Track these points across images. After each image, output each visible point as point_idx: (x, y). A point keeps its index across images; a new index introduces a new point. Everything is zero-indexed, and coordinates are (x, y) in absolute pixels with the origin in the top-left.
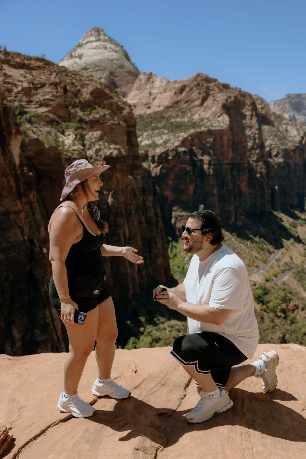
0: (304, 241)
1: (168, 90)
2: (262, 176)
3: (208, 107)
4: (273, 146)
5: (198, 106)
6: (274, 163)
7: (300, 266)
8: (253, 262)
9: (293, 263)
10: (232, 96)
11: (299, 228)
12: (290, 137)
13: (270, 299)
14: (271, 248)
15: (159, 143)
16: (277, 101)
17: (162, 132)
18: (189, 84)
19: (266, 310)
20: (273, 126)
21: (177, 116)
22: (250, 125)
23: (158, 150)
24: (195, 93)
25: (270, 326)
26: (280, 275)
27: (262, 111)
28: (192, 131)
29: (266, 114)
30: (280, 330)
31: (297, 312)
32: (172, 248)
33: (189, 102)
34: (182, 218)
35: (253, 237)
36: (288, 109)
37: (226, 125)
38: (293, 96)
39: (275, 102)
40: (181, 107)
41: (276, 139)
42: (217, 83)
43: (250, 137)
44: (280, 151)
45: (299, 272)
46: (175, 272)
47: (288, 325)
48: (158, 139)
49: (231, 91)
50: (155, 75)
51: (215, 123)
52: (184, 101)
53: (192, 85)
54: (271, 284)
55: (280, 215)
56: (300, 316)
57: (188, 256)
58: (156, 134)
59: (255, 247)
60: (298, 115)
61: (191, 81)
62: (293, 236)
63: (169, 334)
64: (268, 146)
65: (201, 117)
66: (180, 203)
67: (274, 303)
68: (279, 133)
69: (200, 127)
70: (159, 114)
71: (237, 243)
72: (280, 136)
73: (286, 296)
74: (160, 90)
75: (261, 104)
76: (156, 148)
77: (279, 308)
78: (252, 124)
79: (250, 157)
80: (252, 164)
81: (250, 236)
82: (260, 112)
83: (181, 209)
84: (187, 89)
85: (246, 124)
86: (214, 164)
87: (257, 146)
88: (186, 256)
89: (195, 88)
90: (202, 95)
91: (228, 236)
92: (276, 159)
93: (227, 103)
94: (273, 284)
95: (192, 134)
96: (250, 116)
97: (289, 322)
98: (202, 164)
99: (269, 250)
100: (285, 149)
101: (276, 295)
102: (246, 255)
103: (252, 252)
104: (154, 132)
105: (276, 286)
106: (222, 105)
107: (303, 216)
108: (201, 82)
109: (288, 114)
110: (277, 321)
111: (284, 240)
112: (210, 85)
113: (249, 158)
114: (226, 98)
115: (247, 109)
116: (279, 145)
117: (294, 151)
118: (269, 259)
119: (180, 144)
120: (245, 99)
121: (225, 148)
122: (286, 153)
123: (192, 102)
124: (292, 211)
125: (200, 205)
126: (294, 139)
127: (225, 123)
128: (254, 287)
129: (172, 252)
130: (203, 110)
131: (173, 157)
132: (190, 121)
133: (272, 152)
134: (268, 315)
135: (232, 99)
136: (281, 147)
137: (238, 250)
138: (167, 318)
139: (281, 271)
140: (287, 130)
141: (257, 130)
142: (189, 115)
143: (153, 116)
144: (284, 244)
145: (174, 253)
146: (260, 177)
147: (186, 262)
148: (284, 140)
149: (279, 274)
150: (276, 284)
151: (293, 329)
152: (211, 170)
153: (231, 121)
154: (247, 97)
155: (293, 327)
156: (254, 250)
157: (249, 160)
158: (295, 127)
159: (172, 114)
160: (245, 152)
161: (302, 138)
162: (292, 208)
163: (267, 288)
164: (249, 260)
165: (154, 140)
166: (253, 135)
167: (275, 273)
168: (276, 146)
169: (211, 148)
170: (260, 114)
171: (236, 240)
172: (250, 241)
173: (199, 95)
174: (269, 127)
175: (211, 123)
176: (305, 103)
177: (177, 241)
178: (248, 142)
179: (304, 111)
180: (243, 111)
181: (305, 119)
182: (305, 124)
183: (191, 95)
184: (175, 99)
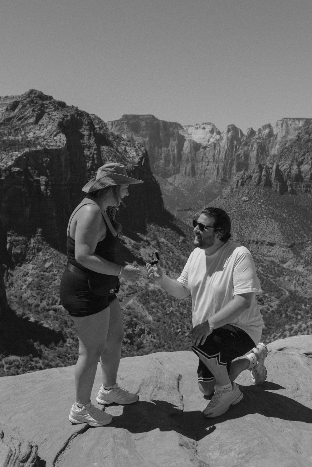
3: (42, 125)
5: (32, 124)
7: (144, 288)
9: (138, 286)
10: (69, 114)
11: (142, 250)
12: (129, 157)
16: (115, 121)
18: (21, 100)
20: (112, 146)
21: (10, 134)
22: (88, 145)
24: (29, 110)
27: (100, 131)
28: (27, 150)
29: (104, 133)
31: (143, 337)
32: (7, 276)
33: (23, 120)
34: (18, 243)
37: (63, 144)
38: (130, 117)
39: (112, 121)
40: (13, 124)
41: (116, 160)
42: (52, 101)
43: (88, 157)
45: (143, 295)
46: (11, 302)
47: (135, 350)
49: (67, 109)
51: (52, 142)
52: (16, 118)
53: (25, 102)
55: (122, 237)
56: (147, 340)
57: (25, 284)
60: (136, 136)
61: (24, 97)
62: (136, 259)
63: (7, 372)
65: (35, 135)
66: (15, 227)
68: (118, 154)
69: (35, 146)
73: (132, 321)
75: (98, 124)
78: (90, 143)
82: (98, 132)
83: (16, 234)
84: (20, 106)
85: (83, 143)
86: (52, 185)
87: (96, 167)
88: (23, 284)
90: (36, 112)
93: (64, 122)
95: (27, 152)
96: (87, 135)
97: (136, 348)
98: (38, 185)
106: (58, 123)
107: (145, 238)
108: (34, 99)
109: (126, 134)
112: (45, 102)
113: (88, 179)
114: (62, 116)
115: (85, 129)
117: (133, 172)
119: (14, 163)
120: (82, 118)
121: (63, 169)
123: (26, 119)
124: (135, 232)
125: (37, 229)
126: (133, 160)
127: (62, 142)
129: (8, 281)
130: (38, 128)
131: (6, 177)
132: (24, 140)
135: (69, 118)
138: (4, 354)
139: (126, 295)
140: (125, 151)
141: (95, 150)
142: (23, 133)
145: (10, 281)
147: (24, 291)
148: (123, 160)
149: (123, 298)
152: (48, 191)
154: (84, 116)
158: (133, 148)
159: (4, 131)
160: (84, 173)
161: (141, 159)
162: (134, 230)
166: (92, 155)
169: (47, 168)
170: (98, 134)
173: (33, 113)
174: (107, 147)
175: (47, 141)
176: (143, 124)
177: (13, 269)
178: (86, 163)
179: (141, 132)
180: (81, 131)
181: (143, 140)
182: (143, 145)
183: (24, 112)
184: (7, 116)
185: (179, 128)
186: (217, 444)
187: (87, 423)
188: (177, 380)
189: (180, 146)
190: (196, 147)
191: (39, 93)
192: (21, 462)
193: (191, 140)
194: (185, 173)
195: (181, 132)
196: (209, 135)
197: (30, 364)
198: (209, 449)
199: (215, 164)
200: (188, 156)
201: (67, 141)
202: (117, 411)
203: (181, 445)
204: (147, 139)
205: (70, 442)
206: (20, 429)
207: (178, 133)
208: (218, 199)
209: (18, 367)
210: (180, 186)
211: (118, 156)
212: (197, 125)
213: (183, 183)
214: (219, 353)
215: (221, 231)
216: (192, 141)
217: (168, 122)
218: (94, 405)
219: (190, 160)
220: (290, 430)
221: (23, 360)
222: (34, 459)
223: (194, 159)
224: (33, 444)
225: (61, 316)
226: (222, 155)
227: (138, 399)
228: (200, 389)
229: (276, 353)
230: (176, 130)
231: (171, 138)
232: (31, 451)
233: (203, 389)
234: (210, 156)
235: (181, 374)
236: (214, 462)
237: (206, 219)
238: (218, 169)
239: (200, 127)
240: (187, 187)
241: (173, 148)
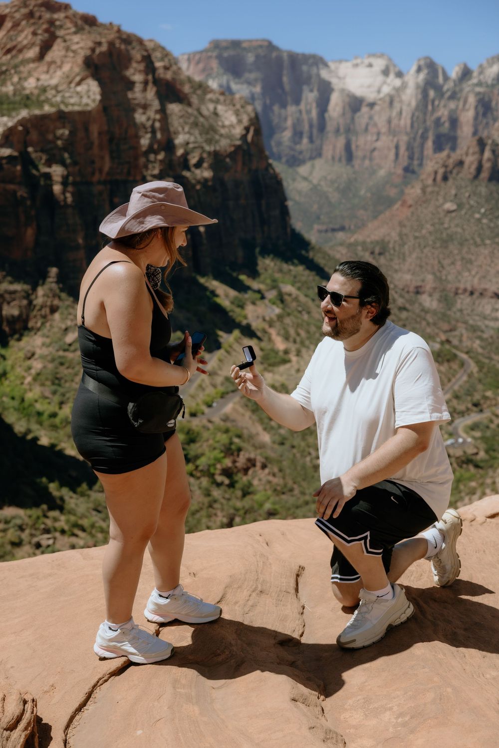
0: (259, 334)
3: (53, 62)
4: (191, 146)
5: (33, 60)
6: (195, 179)
10: (103, 40)
11: (250, 310)
12: (224, 126)
13: (200, 451)
16: (195, 54)
18: (10, 12)
19: (194, 473)
20: (189, 104)
22: (143, 102)
24: (26, 32)
25: (203, 504)
26: (217, 402)
27: (165, 74)
28: (24, 113)
29: (173, 79)
30: (222, 510)
31: (252, 473)
33: (14, 52)
34: (13, 296)
36: (215, 70)
37: (94, 101)
38: (224, 44)
39: (189, 55)
41: (197, 132)
42: (70, 13)
43: (144, 126)
44: (205, 155)
46: (5, 409)
47: (237, 498)
49: (100, 30)
51: (71, 97)
52: (2, 49)
53: (17, 16)
54: (200, 421)
55: (211, 284)
56: (260, 480)
57: (30, 375)
60: (236, 83)
61: (15, 6)
62: (238, 326)
64: (182, 145)
65: (40, 83)
66: (7, 265)
67: (209, 459)
68: (201, 119)
69: (40, 104)
72: (203, 125)
73: (231, 443)
75: (162, 59)
77: (219, 466)
78: (147, 99)
79: (146, 167)
82: (162, 76)
83: (9, 278)
84: (9, 24)
85: (134, 99)
86: (74, 184)
87: (158, 146)
89: (24, 23)
90: (40, 37)
92: (198, 172)
93: (95, 56)
94: (205, 422)
95: (24, 119)
96: (141, 83)
97: (239, 493)
98: (49, 182)
100: (215, 151)
101: (211, 442)
105: (210, 426)
106: (84, 58)
107: (255, 285)
108: (36, 9)
109: (217, 80)
110: (216, 493)
111: (220, 333)
112: (56, 16)
113: (144, 170)
114: (90, 44)
115: (136, 70)
116: (202, 143)
117: (232, 156)
119: (1, 140)
120: (129, 47)
121: (96, 150)
122: (217, 160)
123: (20, 51)
124: (235, 274)
125: (49, 269)
126: (230, 132)
127: (92, 97)
130: (45, 68)
132: (18, 93)
133: (189, 157)
134: (198, 482)
135: (104, 48)
136: (207, 148)
139: (219, 395)
140: (216, 114)
141: (157, 112)
142: (15, 79)
144: (221, 340)
147: (28, 387)
148: (211, 132)
149: (215, 400)
150: (210, 421)
151: (247, 506)
152: (68, 195)
153: (103, 94)
154: (135, 44)
155: (247, 502)
157: (145, 173)
158: (231, 107)
160: (136, 158)
161: (247, 129)
162: (234, 270)
163: (193, 430)
166: (150, 123)
167: (208, 399)
168: (196, 145)
169: (65, 149)
170: (162, 80)
173: (35, 38)
174: (180, 107)
175: (63, 97)
176: (250, 58)
177: (5, 345)
178: (140, 137)
179: (247, 75)
180: (127, 73)
181: (250, 92)
182: (250, 102)
183: (16, 37)
185: (321, 66)
186: (359, 697)
187: (126, 656)
188: (295, 576)
189: (323, 103)
190: (355, 104)
192: (4, 729)
193: (344, 90)
194: (333, 158)
195: (324, 74)
196: (381, 78)
197: (44, 523)
198: (346, 707)
199: (391, 138)
200: (338, 124)
201: (101, 95)
202: (182, 637)
203: (294, 700)
204: (258, 89)
205: (95, 691)
206: (9, 666)
207: (318, 75)
208: (398, 209)
209: (21, 528)
210: (323, 183)
211: (202, 123)
213: (329, 177)
214: (368, 533)
215: (374, 304)
216: (346, 92)
217: (298, 54)
218: (138, 625)
219: (342, 130)
220: (494, 673)
221: (30, 517)
222: (29, 724)
223: (349, 129)
224: (28, 698)
226: (405, 121)
227: (221, 614)
228: (336, 595)
229: (485, 522)
230: (314, 70)
231: (305, 87)
232: (24, 710)
233: (340, 595)
234: (381, 122)
235: (302, 565)
236: (352, 731)
237: (345, 284)
238: (397, 147)
239: (362, 63)
240: (336, 185)
241: (308, 107)
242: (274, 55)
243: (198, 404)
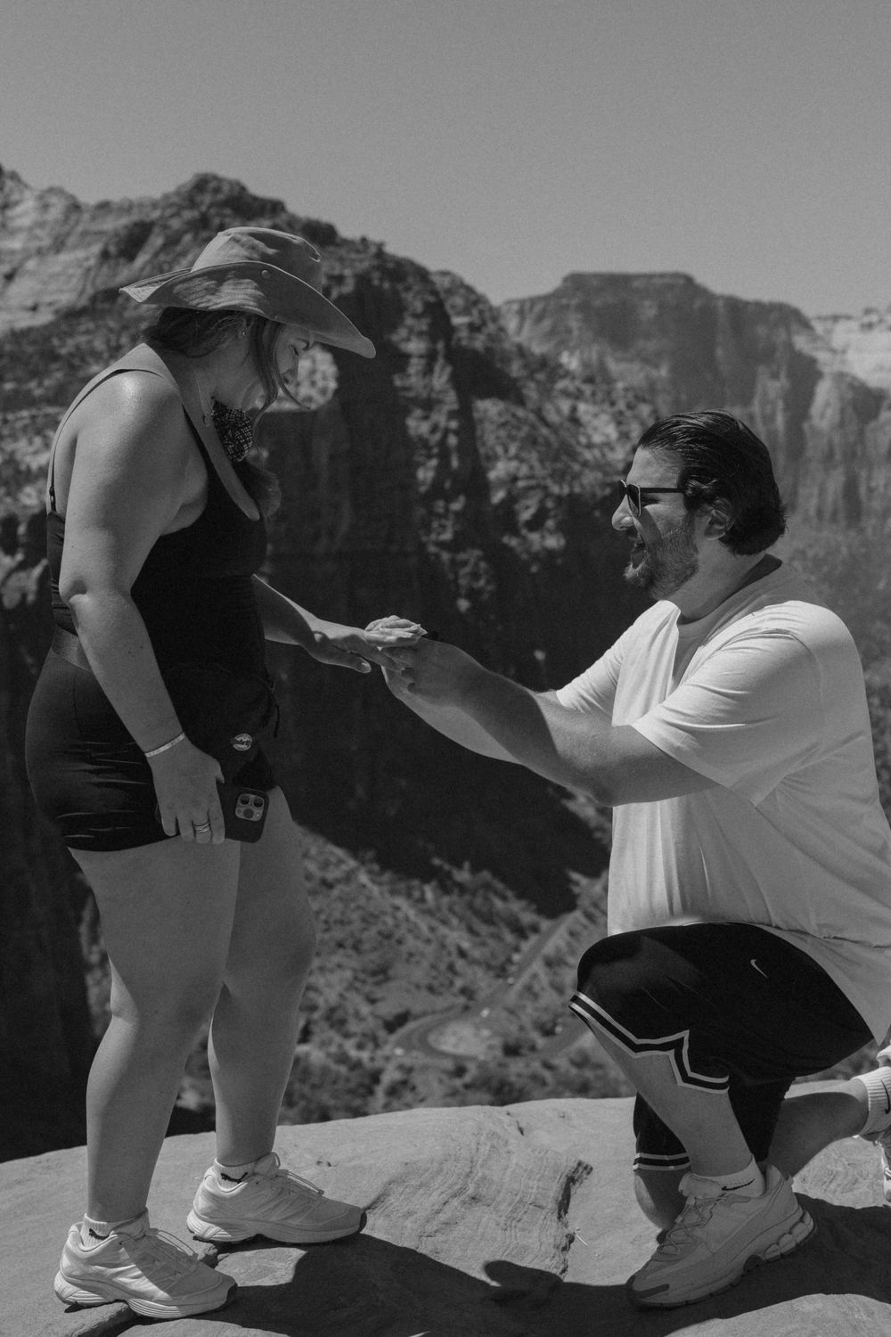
1: (71, 241)
2: (477, 607)
4: (521, 484)
6: (528, 552)
8: (449, 975)
10: (347, 272)
12: (590, 446)
14: (524, 910)
15: (34, 467)
16: (533, 301)
17: (47, 416)
18: (161, 217)
20: (521, 401)
22: (424, 394)
23: (29, 496)
26: (565, 1025)
27: (471, 338)
29: (488, 350)
35: (447, 867)
37: (323, 391)
38: (595, 282)
40: (127, 314)
41: (533, 457)
42: (283, 217)
43: (424, 442)
44: (550, 504)
48: (31, 449)
49: (343, 252)
50: (14, 176)
53: (176, 224)
54: (527, 1065)
58: (19, 425)
59: (457, 908)
60: (618, 360)
61: (171, 205)
64: (501, 483)
68: (544, 431)
70: (34, 342)
71: (382, 894)
72: (548, 444)
74: (37, 238)
75: (466, 311)
76: (20, 487)
78: (432, 390)
79: (429, 530)
80: (437, 556)
81: (437, 861)
82: (464, 343)
84: (156, 241)
85: (407, 389)
87: (453, 484)
91: (340, 861)
92: (534, 537)
94: (536, 1066)
96: (421, 357)
99: (517, 920)
100: (570, 495)
102: (420, 945)
103: (443, 930)
104: (10, 417)
105: (547, 1075)
108: (213, 211)
109: (577, 353)
111: (575, 876)
113: (421, 532)
116: (544, 478)
118: (516, 957)
120: (400, 287)
121: (323, 491)
122: (576, 515)
126: (604, 455)
127: (320, 384)
128: (458, 1082)
129: (95, 939)
133: (517, 507)
135: (348, 287)
136: (555, 489)
137: (385, 923)
140: (574, 420)
141: (452, 415)
143: (8, 348)
144: (577, 890)
146: (468, 610)
148: (564, 458)
149: (560, 1020)
150: (548, 1066)
153: (344, 378)
154: (411, 280)
156: (455, 921)
157: (424, 539)
158: (606, 406)
159: (90, 342)
160: (407, 508)
163: (510, 1084)
164: (433, 967)
165: (12, 453)
166: (437, 437)
167: (545, 1018)
168: (533, 482)
170: (463, 351)
171: (374, 882)
172: (434, 883)
174: (501, 405)
176: (648, 310)
178: (418, 465)
179: (641, 343)
180: (395, 338)
181: (647, 377)
182: (647, 397)
183: (171, 265)
184: (103, 281)
185: (794, 327)
189: (799, 400)
190: (866, 402)
191: (231, 190)
193: (840, 377)
194: (820, 513)
195: (801, 342)
201: (339, 379)
204: (664, 372)
207: (789, 346)
211: (546, 438)
212: (868, 311)
213: (811, 553)
216: (848, 379)
217: (747, 304)
219: (838, 456)
223: (854, 454)
225: (306, 1089)
230: (781, 336)
231: (761, 369)
239: (881, 321)
240: (825, 569)
241: (768, 409)
242: (698, 304)
243: (522, 1028)
